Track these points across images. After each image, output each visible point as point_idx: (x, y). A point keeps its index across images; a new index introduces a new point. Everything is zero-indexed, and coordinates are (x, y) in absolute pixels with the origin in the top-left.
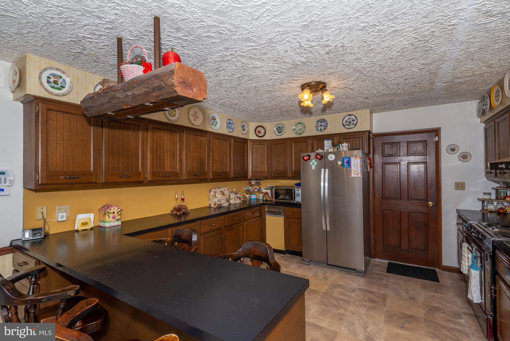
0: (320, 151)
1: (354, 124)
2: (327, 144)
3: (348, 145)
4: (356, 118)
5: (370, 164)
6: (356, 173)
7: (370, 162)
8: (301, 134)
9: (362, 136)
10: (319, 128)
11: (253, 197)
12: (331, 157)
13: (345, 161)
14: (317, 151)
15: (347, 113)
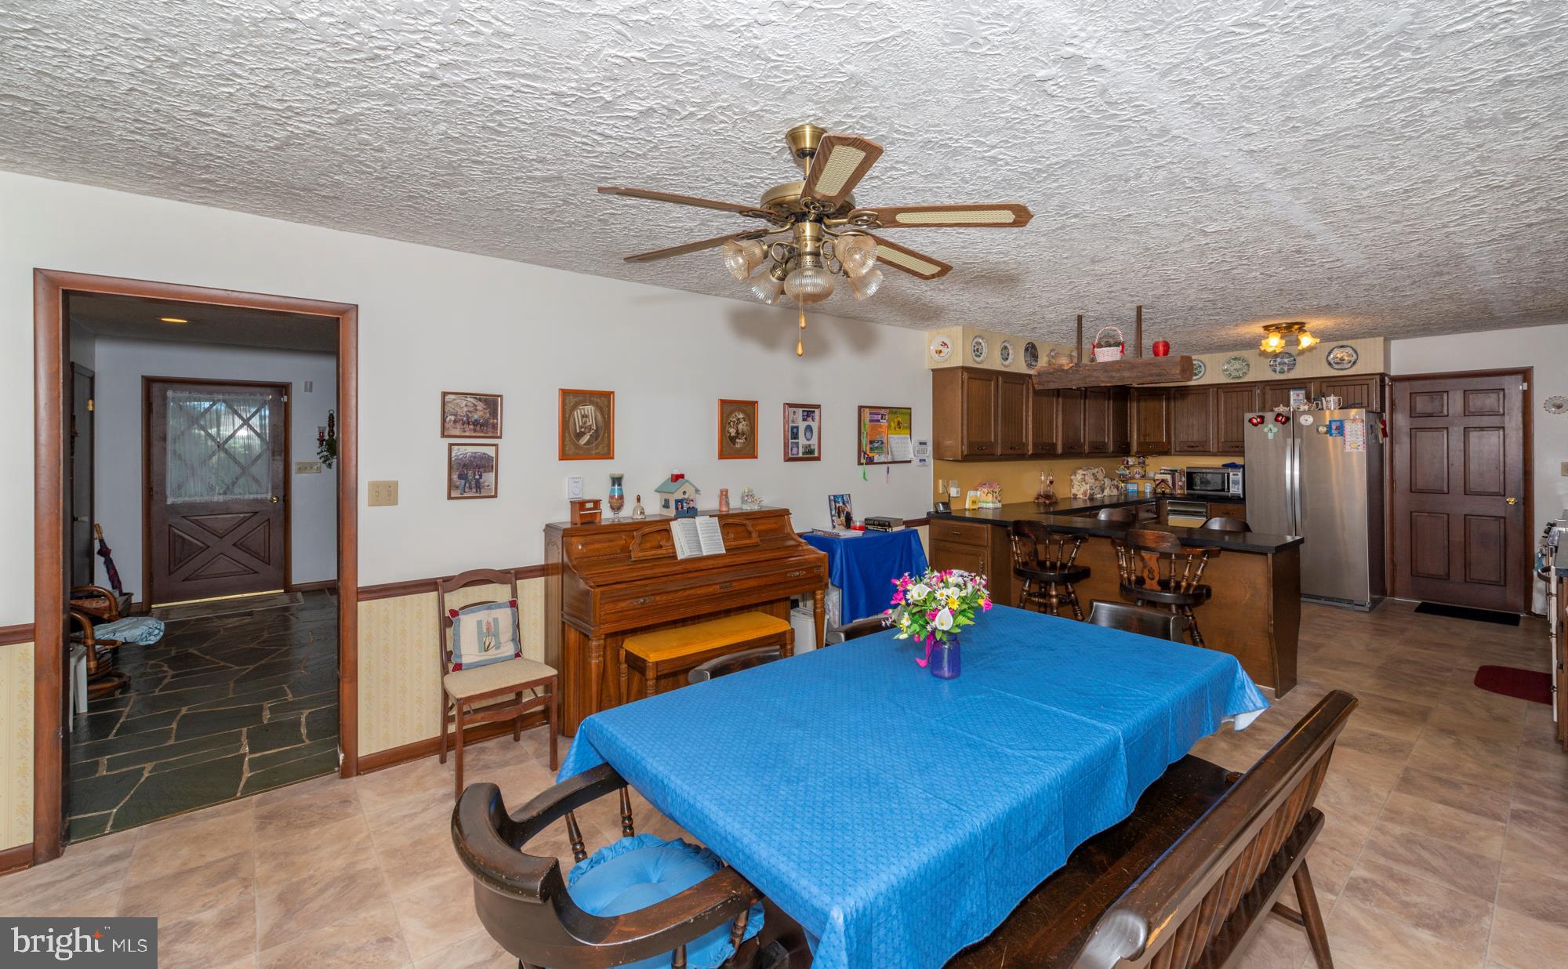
0: (1281, 409)
1: (1351, 361)
2: (1296, 397)
3: (1339, 400)
4: (1355, 352)
5: (1384, 431)
6: (1354, 446)
7: (1382, 427)
8: (1239, 377)
9: (1366, 382)
10: (1278, 369)
11: (1132, 487)
12: (1306, 420)
13: (1334, 427)
14: (1276, 409)
15: (1336, 344)
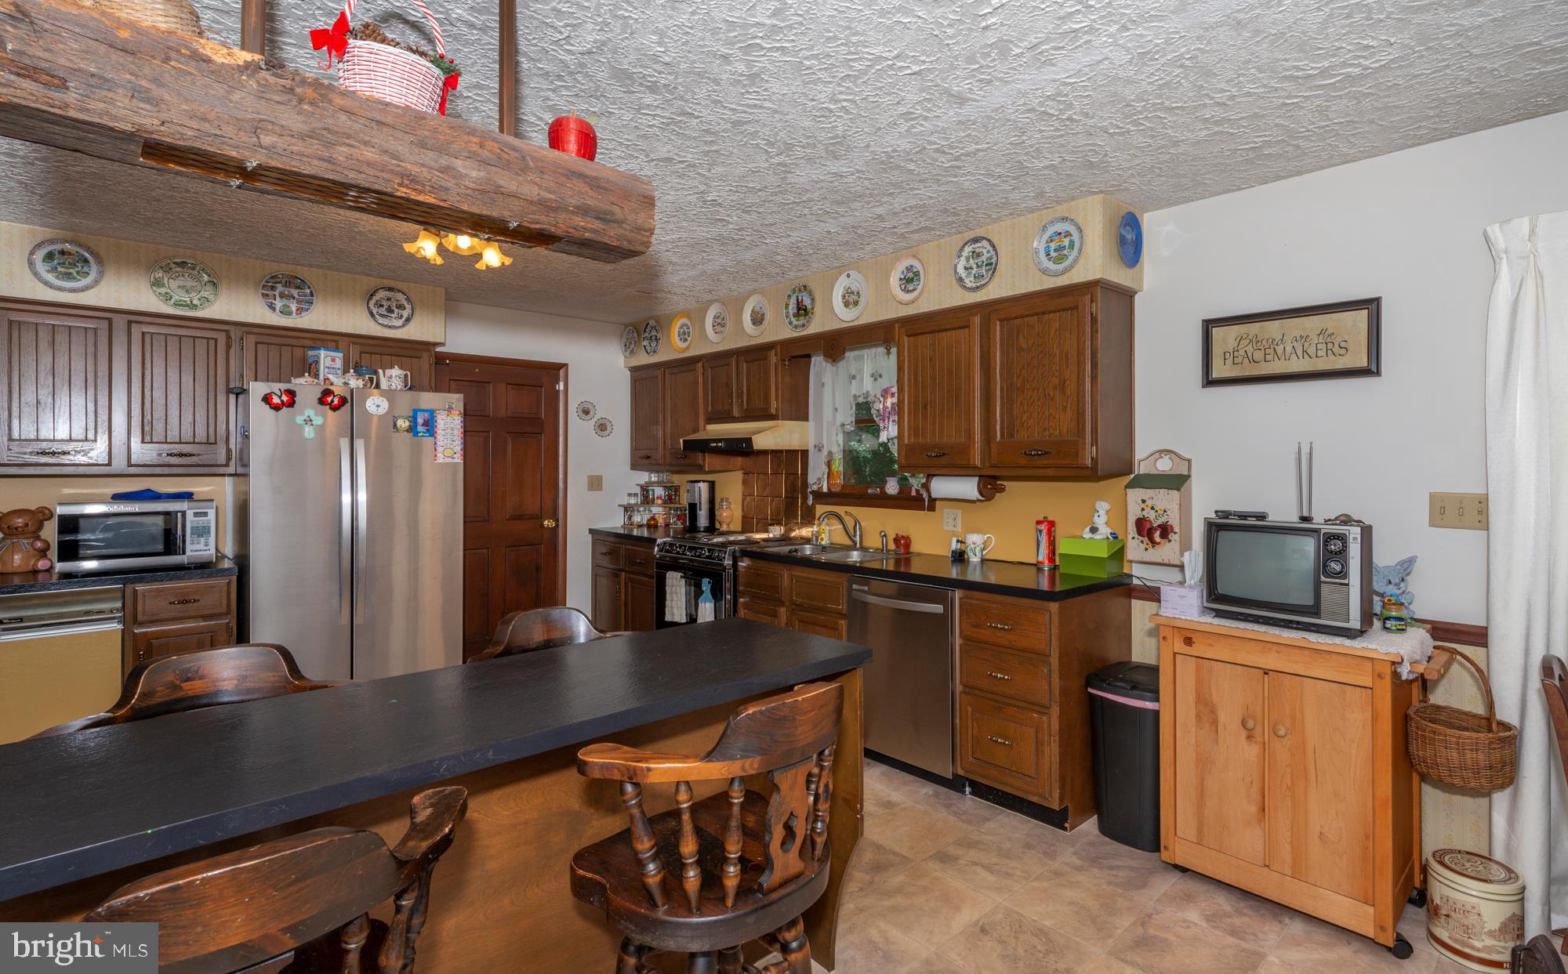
1: (402, 316)
2: (329, 362)
3: (406, 376)
4: (410, 302)
6: (448, 453)
8: (192, 306)
9: (418, 354)
10: (278, 304)
12: (378, 406)
13: (420, 421)
15: (381, 282)
